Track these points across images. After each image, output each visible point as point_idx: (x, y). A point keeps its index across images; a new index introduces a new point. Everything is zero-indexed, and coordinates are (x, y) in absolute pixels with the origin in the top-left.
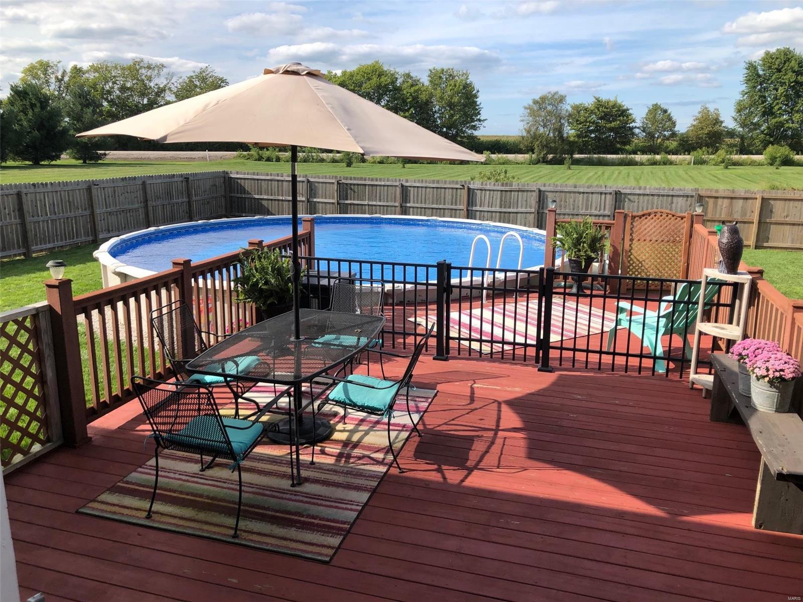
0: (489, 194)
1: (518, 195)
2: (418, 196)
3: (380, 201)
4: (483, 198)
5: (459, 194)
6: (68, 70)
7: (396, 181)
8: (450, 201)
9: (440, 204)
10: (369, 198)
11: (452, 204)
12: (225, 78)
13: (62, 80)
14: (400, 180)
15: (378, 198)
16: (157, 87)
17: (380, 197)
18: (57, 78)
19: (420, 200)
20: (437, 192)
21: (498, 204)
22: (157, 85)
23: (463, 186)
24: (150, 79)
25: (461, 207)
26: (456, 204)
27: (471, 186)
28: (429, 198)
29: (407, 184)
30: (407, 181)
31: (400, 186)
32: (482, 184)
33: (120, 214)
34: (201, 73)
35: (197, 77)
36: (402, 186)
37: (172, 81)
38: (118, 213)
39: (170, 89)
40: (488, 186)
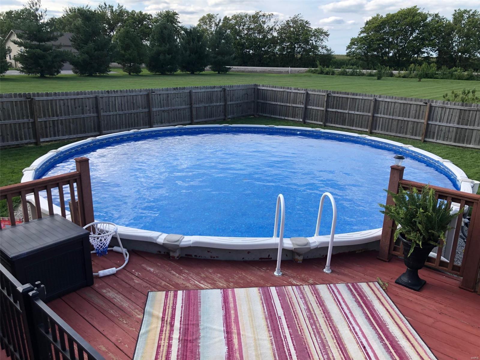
0: (449, 111)
1: (476, 114)
2: (388, 109)
3: (358, 111)
4: (443, 115)
5: (422, 110)
6: (222, 19)
7: (371, 96)
8: (414, 115)
9: (405, 117)
10: (349, 108)
11: (415, 118)
12: (308, 21)
13: (218, 25)
14: (374, 96)
15: (356, 109)
16: (268, 27)
17: (358, 108)
18: (216, 24)
19: (389, 113)
20: (404, 107)
21: (456, 122)
22: (268, 26)
23: (426, 103)
24: (264, 22)
25: (422, 121)
26: (418, 118)
27: (433, 104)
28: (396, 112)
29: (380, 99)
30: (380, 97)
31: (374, 100)
32: (444, 103)
33: (171, 112)
34: (294, 18)
35: (292, 20)
36: (376, 100)
37: (277, 24)
38: (170, 111)
39: (275, 29)
40: (449, 105)
